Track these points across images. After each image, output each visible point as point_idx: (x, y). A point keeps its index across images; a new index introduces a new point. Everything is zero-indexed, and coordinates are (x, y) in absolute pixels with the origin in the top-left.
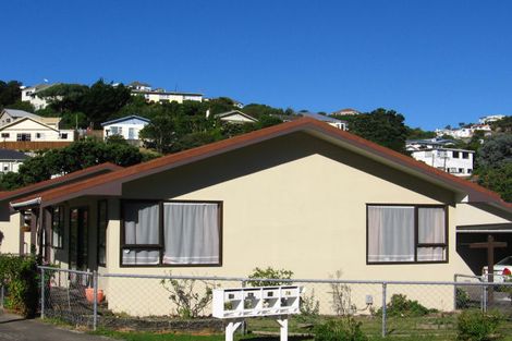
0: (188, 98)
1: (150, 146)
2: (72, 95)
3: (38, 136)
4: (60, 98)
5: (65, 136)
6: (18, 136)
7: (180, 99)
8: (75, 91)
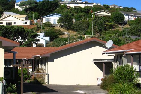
0: (87, 5)
1: (62, 26)
2: (33, 5)
3: (15, 23)
4: (28, 7)
5: (26, 23)
6: (7, 23)
7: (83, 6)
8: (34, 3)
